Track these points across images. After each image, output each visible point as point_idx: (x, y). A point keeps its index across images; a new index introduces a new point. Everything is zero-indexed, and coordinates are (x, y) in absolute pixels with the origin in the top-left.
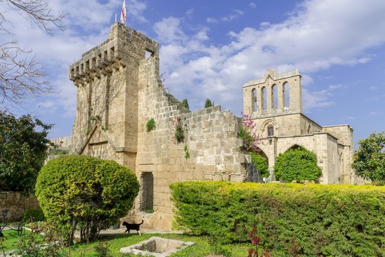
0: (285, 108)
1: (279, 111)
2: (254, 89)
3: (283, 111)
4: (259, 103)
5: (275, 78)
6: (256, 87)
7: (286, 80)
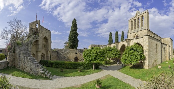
0: (142, 28)
1: (140, 29)
2: (132, 21)
3: (141, 29)
4: (133, 27)
5: (139, 15)
6: (132, 20)
7: (143, 15)
